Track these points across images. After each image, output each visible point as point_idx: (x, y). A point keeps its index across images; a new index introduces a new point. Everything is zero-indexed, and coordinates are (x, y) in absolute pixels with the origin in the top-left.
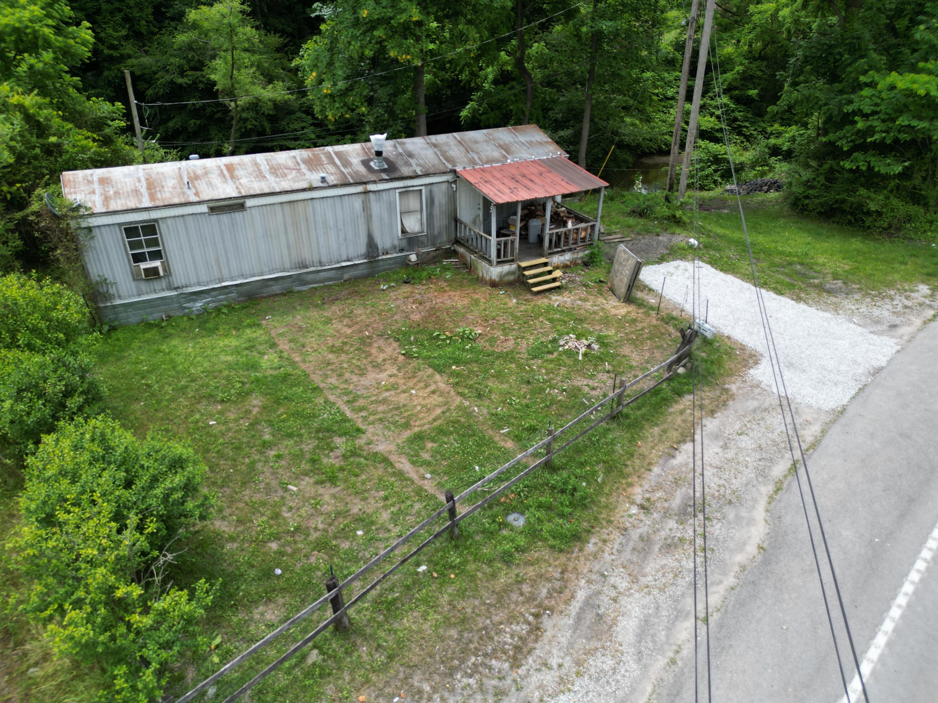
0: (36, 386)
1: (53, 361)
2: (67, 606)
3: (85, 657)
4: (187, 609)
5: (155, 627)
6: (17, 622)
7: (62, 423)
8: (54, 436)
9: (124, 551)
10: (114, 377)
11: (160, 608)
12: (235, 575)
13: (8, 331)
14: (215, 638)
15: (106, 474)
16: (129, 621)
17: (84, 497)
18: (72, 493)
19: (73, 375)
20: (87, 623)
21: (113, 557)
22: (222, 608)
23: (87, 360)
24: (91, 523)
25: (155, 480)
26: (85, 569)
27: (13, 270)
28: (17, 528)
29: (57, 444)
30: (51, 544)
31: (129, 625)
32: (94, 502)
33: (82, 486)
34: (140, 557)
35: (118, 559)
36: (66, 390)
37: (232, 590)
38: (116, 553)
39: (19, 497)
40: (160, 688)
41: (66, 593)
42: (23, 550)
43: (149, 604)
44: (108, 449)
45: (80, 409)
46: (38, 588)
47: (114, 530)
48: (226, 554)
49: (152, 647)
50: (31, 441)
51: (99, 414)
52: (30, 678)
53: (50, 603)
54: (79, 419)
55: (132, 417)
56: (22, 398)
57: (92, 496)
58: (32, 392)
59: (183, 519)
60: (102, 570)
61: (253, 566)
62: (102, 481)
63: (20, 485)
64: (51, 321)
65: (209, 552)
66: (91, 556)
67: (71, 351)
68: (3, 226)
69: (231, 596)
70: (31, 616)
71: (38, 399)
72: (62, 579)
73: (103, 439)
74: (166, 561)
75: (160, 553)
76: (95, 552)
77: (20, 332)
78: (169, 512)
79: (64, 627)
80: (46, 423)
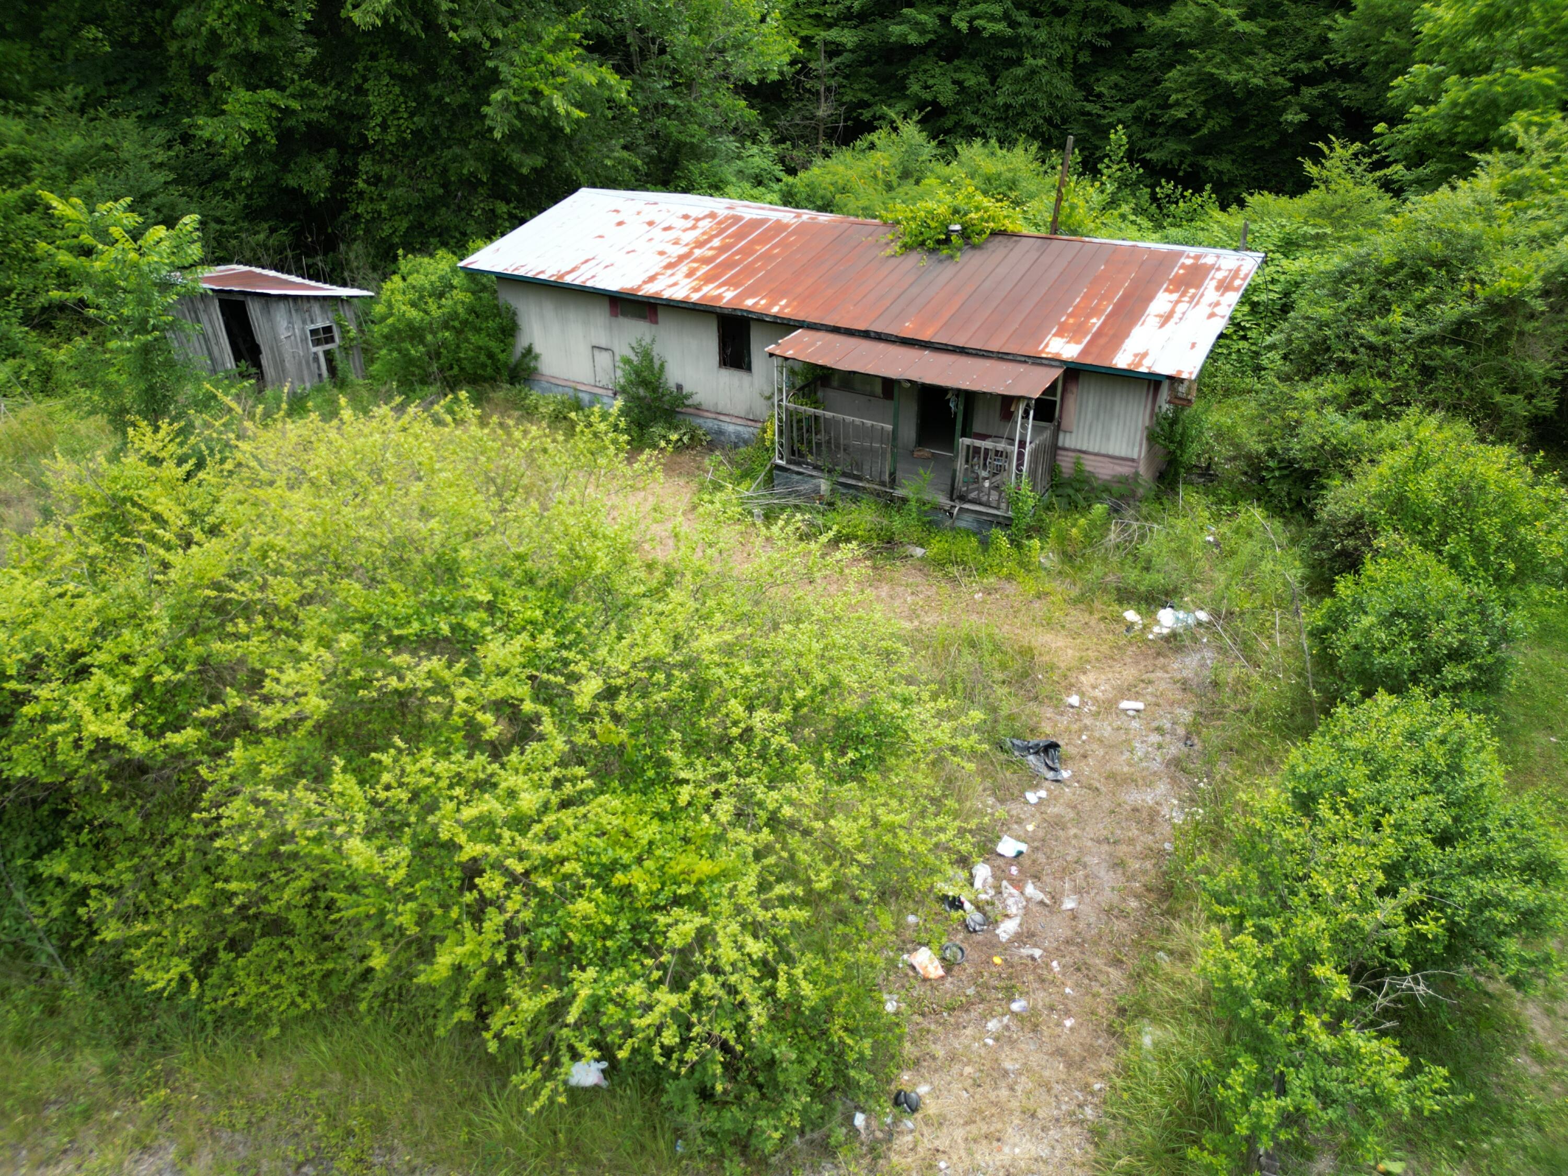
0: (1422, 619)
1: (1470, 598)
2: (1248, 923)
3: (1222, 1004)
4: (1389, 1083)
5: (1330, 1059)
6: (1187, 886)
7: (1417, 691)
8: (1393, 700)
9: (1367, 923)
10: (1541, 672)
11: (1354, 1044)
12: (1498, 1111)
13: (1443, 524)
14: (1395, 1159)
15: (1423, 802)
16: (1302, 1017)
17: (1369, 808)
18: (1361, 790)
19: (1484, 634)
20: (1255, 967)
21: (1347, 917)
22: (1438, 1131)
23: (1519, 624)
24: (1354, 850)
25: (1487, 865)
26: (1302, 900)
27: (1511, 441)
28: (1263, 782)
29: (1388, 714)
30: (1288, 834)
31: (1298, 1022)
32: (1377, 826)
33: (1379, 792)
34: (1381, 949)
35: (1352, 926)
36: (1457, 650)
37: (1474, 1125)
38: (1356, 915)
39: (1294, 744)
40: (1274, 1138)
41: (1260, 908)
42: (1253, 814)
43: (1345, 1023)
44: (1455, 768)
45: (1457, 688)
46: (1235, 872)
47: (1377, 884)
48: (1509, 1067)
49: (1304, 1077)
50: (1361, 688)
51: (1479, 712)
52: (1154, 961)
53: (1233, 902)
54: (1445, 701)
55: (1521, 749)
56: (1393, 624)
57: (1383, 816)
58: (1410, 624)
59: (1482, 956)
60: (1319, 921)
61: (1540, 1129)
62: (1410, 805)
63: (1305, 732)
64: (1510, 538)
65: (1483, 1036)
66: (1321, 891)
67: (1508, 599)
68: (1546, 372)
69: (1466, 1132)
70: (1205, 896)
71: (1412, 638)
72: (1267, 888)
73: (1457, 751)
74: (1411, 989)
75: (1413, 971)
76: (1330, 891)
77: (1457, 533)
78: (1470, 927)
79: (1229, 947)
80: (1396, 677)
